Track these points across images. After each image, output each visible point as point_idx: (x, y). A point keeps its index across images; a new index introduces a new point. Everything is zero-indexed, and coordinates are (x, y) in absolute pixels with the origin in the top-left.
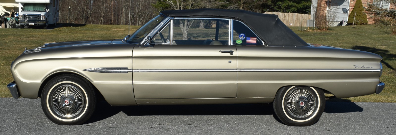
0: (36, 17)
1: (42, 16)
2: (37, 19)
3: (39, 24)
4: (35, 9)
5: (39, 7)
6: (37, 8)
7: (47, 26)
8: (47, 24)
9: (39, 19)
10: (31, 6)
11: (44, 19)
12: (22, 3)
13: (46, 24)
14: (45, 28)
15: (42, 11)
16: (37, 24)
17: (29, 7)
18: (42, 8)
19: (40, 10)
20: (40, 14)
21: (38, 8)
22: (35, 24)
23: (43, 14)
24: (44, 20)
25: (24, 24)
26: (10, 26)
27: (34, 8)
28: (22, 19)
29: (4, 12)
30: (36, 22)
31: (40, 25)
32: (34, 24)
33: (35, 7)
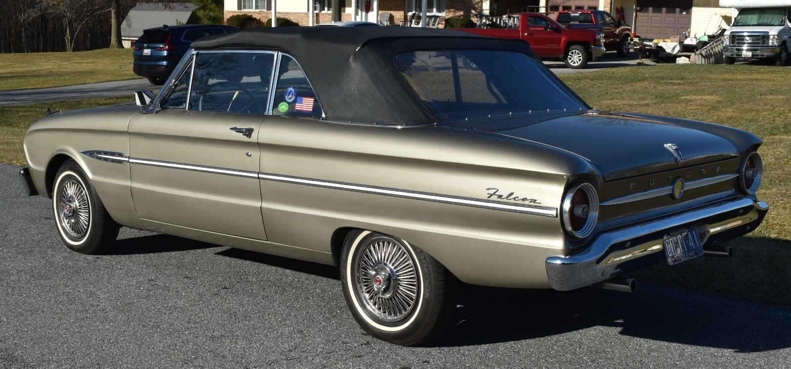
0: (759, 40)
1: (771, 37)
2: (759, 43)
3: (764, 55)
4: (761, 22)
5: (771, 16)
6: (766, 18)
7: (783, 59)
8: (784, 55)
9: (764, 42)
10: (753, 14)
11: (776, 43)
12: (738, 9)
13: (780, 53)
14: (779, 62)
15: (776, 24)
16: (758, 55)
17: (750, 16)
18: (777, 19)
19: (773, 23)
20: (768, 32)
21: (768, 18)
22: (755, 54)
23: (773, 31)
24: (775, 46)
25: (732, 55)
26: (703, 59)
27: (759, 19)
28: (728, 43)
29: (720, 29)
30: (757, 50)
31: (765, 57)
32: (753, 55)
33: (763, 16)
